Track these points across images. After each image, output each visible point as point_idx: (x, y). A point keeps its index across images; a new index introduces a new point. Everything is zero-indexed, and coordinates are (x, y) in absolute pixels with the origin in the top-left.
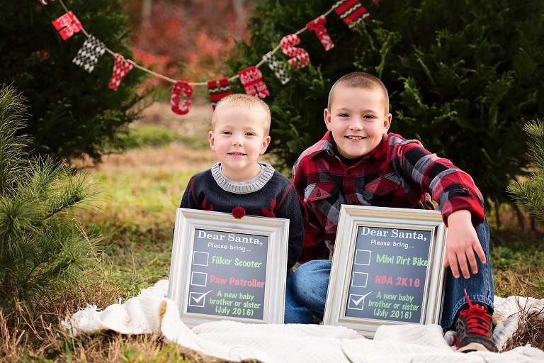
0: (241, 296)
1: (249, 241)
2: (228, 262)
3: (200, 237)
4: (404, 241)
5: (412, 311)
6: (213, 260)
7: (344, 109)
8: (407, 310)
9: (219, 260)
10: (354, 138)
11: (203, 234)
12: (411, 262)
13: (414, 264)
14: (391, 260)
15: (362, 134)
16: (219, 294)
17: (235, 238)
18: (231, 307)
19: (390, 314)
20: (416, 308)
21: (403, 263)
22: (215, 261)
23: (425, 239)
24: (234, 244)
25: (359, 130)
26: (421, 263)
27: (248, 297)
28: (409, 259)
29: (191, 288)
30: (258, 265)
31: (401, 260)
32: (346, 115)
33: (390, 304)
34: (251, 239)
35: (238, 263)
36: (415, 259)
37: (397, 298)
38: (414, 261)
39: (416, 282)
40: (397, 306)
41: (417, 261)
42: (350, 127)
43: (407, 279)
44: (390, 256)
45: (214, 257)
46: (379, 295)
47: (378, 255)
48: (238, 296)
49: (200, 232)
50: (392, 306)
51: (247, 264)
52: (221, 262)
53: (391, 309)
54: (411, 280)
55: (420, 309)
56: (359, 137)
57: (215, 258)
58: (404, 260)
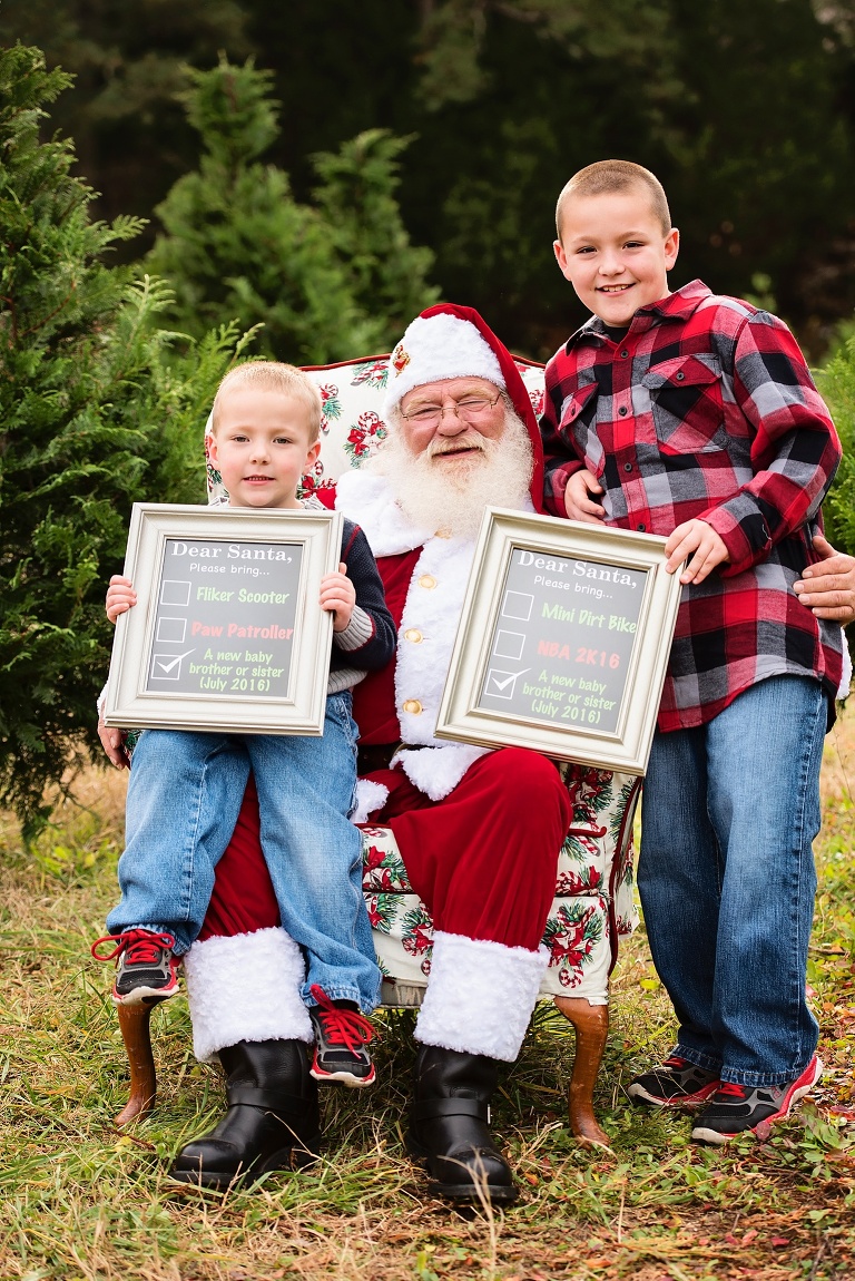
0: (249, 657)
1: (266, 555)
2: (226, 596)
3: (175, 553)
4: (596, 583)
5: (602, 710)
6: (199, 594)
7: (583, 239)
8: (592, 708)
9: (210, 594)
10: (611, 289)
11: (180, 549)
12: (606, 623)
13: (610, 627)
14: (569, 616)
15: (625, 280)
16: (209, 655)
17: (241, 551)
18: (229, 678)
19: (562, 711)
20: (609, 705)
21: (590, 623)
22: (202, 597)
23: (634, 584)
24: (239, 562)
25: (619, 274)
26: (624, 627)
27: (261, 657)
28: (602, 618)
29: (155, 648)
30: (281, 599)
31: (587, 617)
32: (590, 250)
33: (562, 695)
34: (270, 552)
35: (246, 596)
36: (613, 619)
37: (577, 684)
38: (611, 622)
39: (612, 660)
40: (574, 699)
41: (618, 623)
42: (601, 271)
43: (596, 652)
44: (568, 609)
45: (200, 589)
46: (543, 676)
47: (546, 604)
48: (243, 657)
49: (177, 544)
50: (565, 698)
51: (261, 598)
52: (214, 597)
53: (565, 702)
54: (604, 654)
55: (617, 708)
56: (621, 285)
57: (203, 591)
58: (594, 619)
